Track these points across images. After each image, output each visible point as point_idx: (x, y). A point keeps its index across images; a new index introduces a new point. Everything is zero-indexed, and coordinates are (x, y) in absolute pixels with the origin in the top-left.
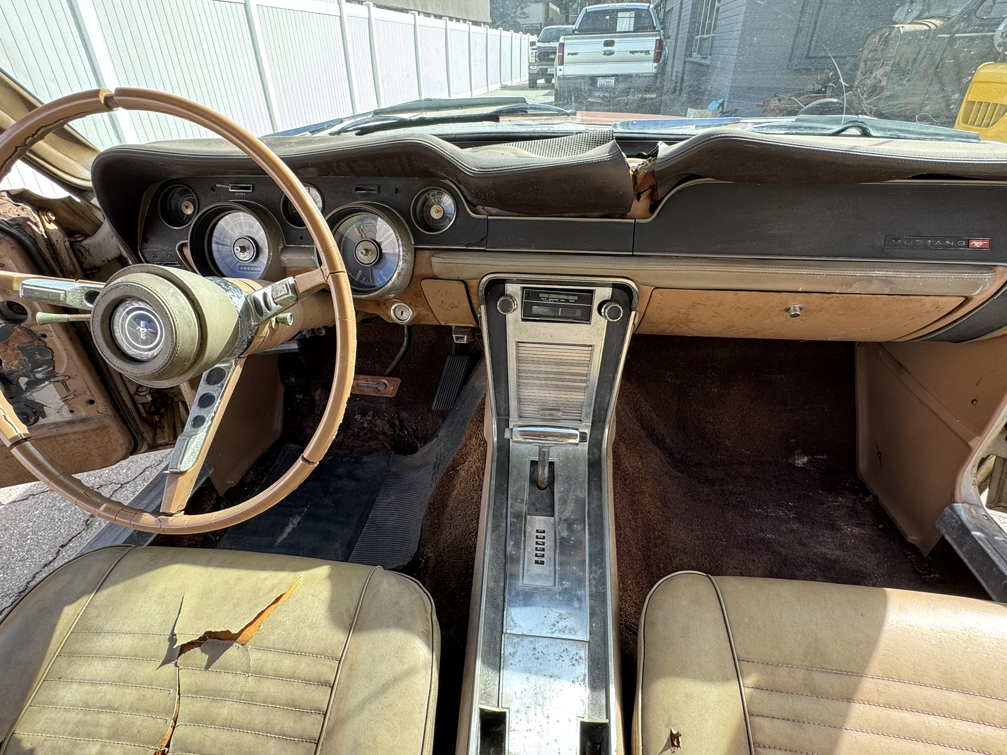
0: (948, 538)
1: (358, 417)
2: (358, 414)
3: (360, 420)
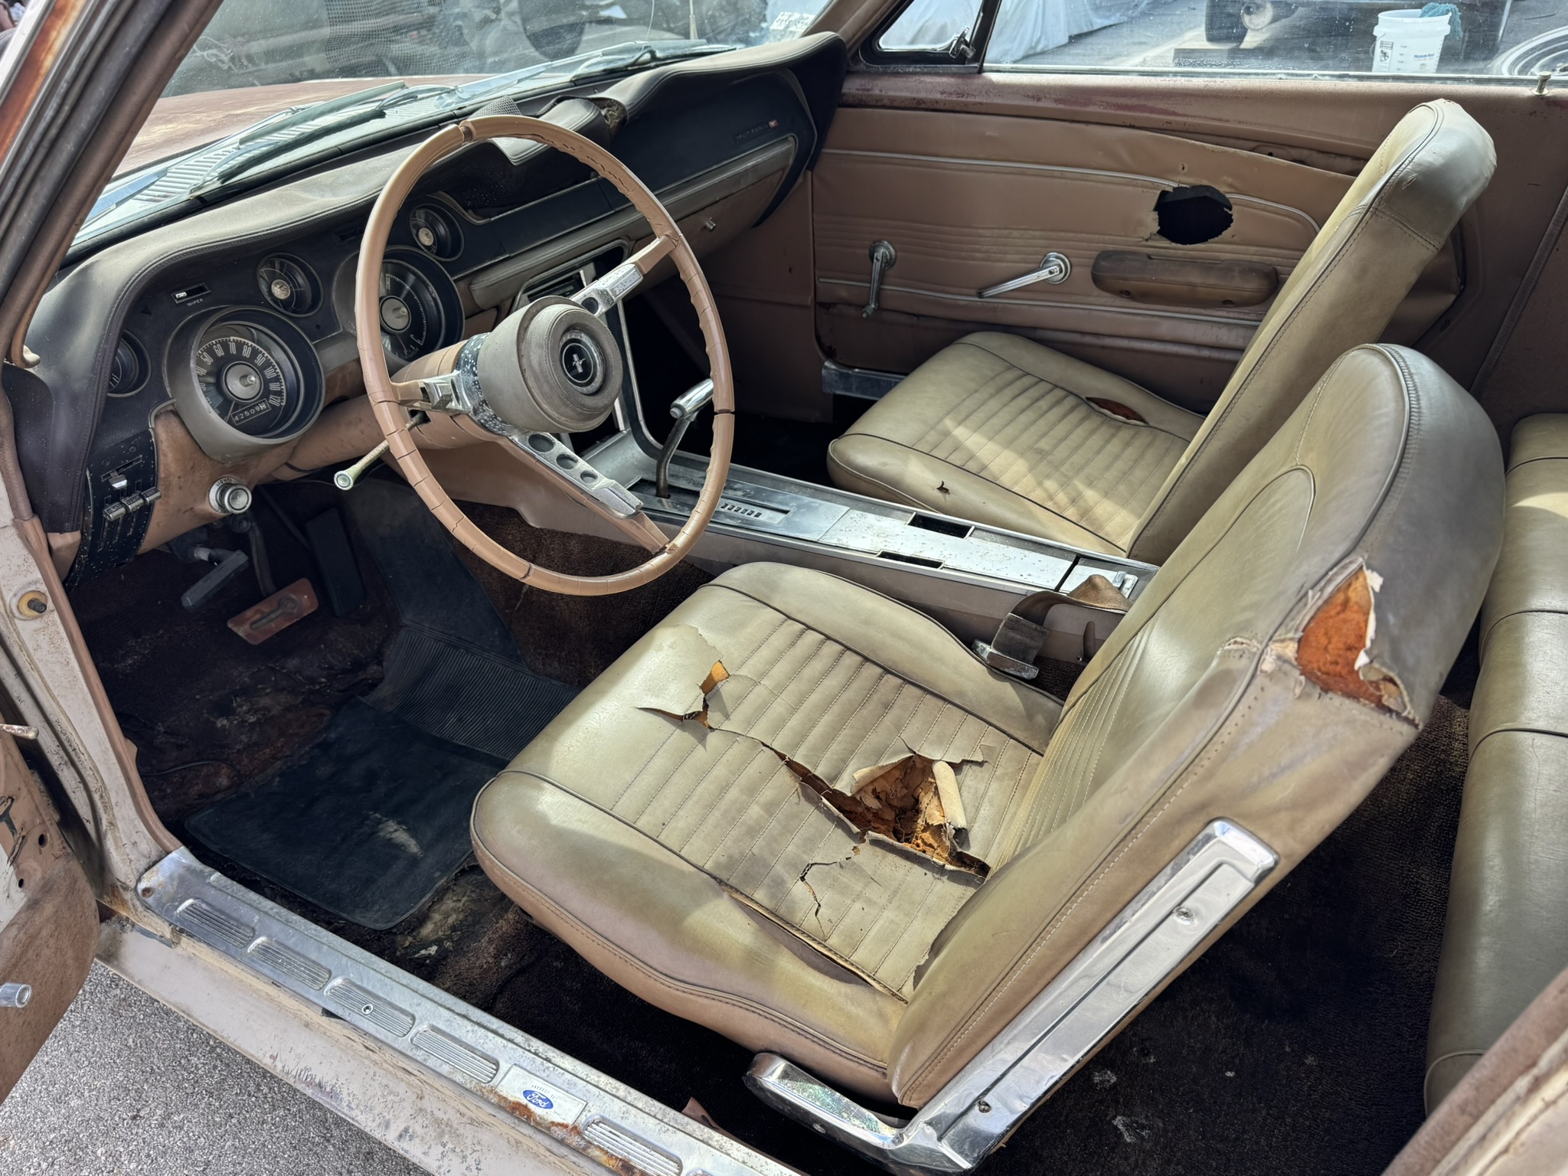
0: (838, 392)
1: (221, 722)
2: (217, 718)
3: (231, 723)
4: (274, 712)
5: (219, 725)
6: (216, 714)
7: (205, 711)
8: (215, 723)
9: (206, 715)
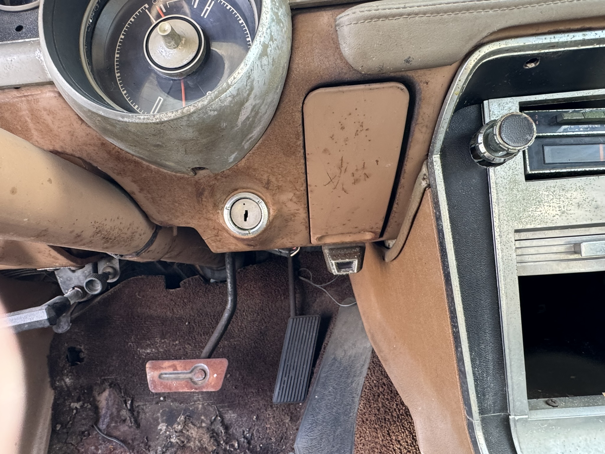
1: (162, 427)
2: (163, 422)
3: (165, 432)
4: (191, 444)
5: (159, 428)
6: (164, 418)
7: (161, 411)
8: (158, 424)
9: (159, 414)
